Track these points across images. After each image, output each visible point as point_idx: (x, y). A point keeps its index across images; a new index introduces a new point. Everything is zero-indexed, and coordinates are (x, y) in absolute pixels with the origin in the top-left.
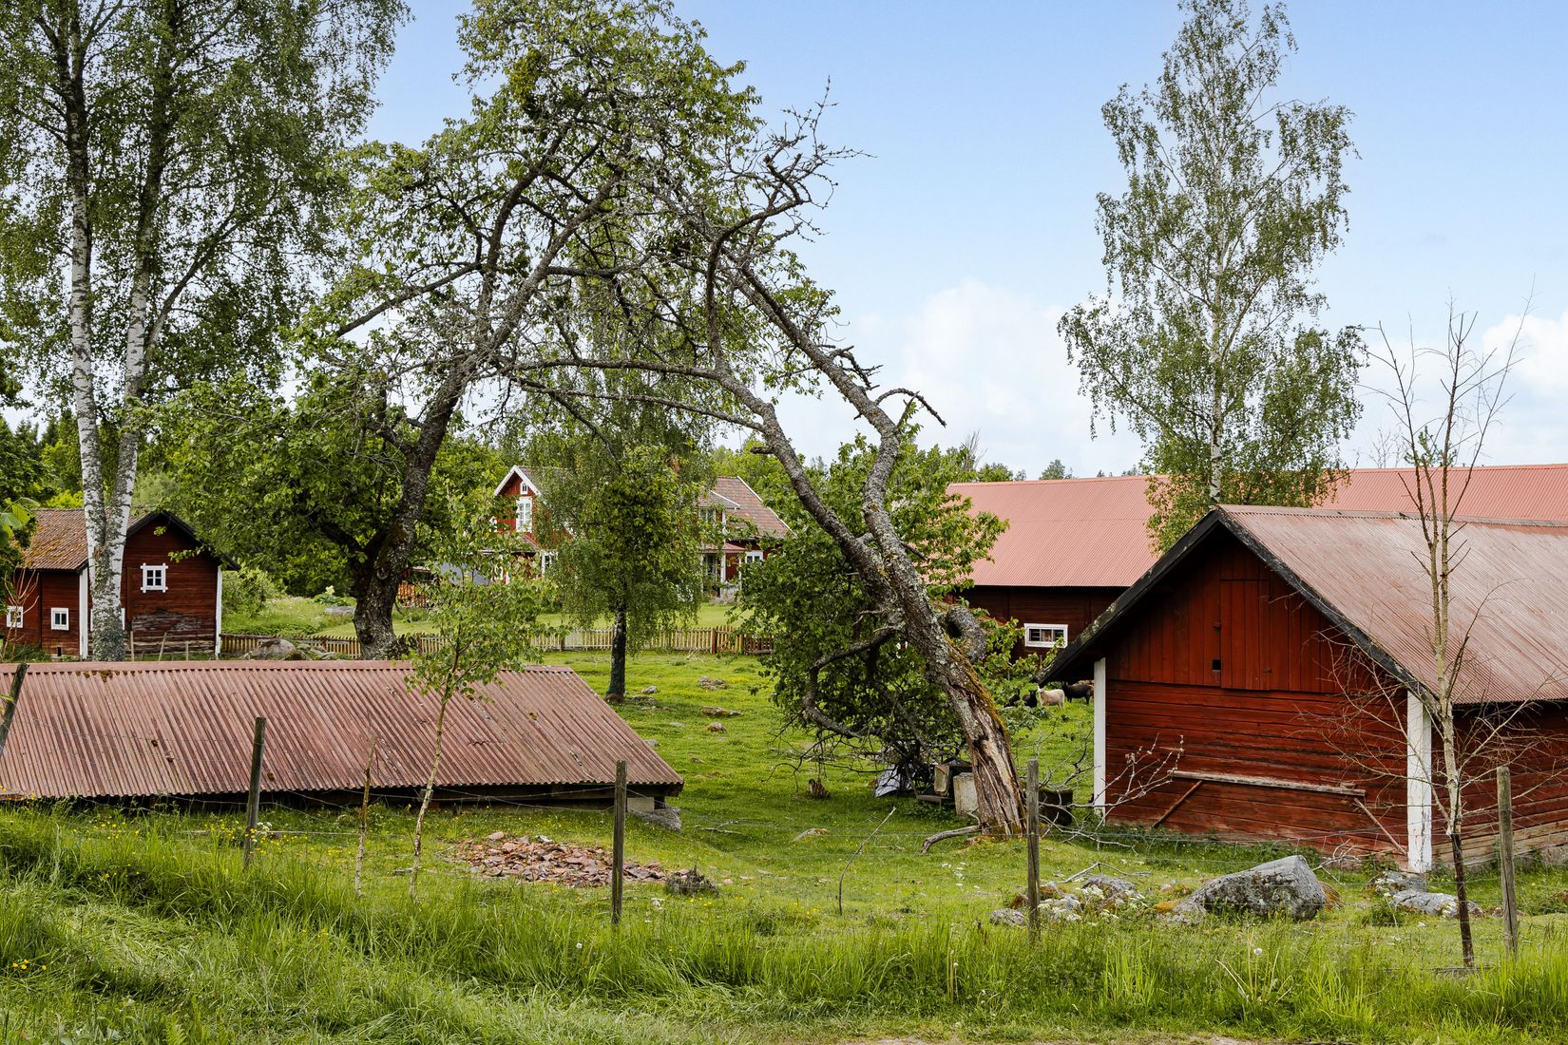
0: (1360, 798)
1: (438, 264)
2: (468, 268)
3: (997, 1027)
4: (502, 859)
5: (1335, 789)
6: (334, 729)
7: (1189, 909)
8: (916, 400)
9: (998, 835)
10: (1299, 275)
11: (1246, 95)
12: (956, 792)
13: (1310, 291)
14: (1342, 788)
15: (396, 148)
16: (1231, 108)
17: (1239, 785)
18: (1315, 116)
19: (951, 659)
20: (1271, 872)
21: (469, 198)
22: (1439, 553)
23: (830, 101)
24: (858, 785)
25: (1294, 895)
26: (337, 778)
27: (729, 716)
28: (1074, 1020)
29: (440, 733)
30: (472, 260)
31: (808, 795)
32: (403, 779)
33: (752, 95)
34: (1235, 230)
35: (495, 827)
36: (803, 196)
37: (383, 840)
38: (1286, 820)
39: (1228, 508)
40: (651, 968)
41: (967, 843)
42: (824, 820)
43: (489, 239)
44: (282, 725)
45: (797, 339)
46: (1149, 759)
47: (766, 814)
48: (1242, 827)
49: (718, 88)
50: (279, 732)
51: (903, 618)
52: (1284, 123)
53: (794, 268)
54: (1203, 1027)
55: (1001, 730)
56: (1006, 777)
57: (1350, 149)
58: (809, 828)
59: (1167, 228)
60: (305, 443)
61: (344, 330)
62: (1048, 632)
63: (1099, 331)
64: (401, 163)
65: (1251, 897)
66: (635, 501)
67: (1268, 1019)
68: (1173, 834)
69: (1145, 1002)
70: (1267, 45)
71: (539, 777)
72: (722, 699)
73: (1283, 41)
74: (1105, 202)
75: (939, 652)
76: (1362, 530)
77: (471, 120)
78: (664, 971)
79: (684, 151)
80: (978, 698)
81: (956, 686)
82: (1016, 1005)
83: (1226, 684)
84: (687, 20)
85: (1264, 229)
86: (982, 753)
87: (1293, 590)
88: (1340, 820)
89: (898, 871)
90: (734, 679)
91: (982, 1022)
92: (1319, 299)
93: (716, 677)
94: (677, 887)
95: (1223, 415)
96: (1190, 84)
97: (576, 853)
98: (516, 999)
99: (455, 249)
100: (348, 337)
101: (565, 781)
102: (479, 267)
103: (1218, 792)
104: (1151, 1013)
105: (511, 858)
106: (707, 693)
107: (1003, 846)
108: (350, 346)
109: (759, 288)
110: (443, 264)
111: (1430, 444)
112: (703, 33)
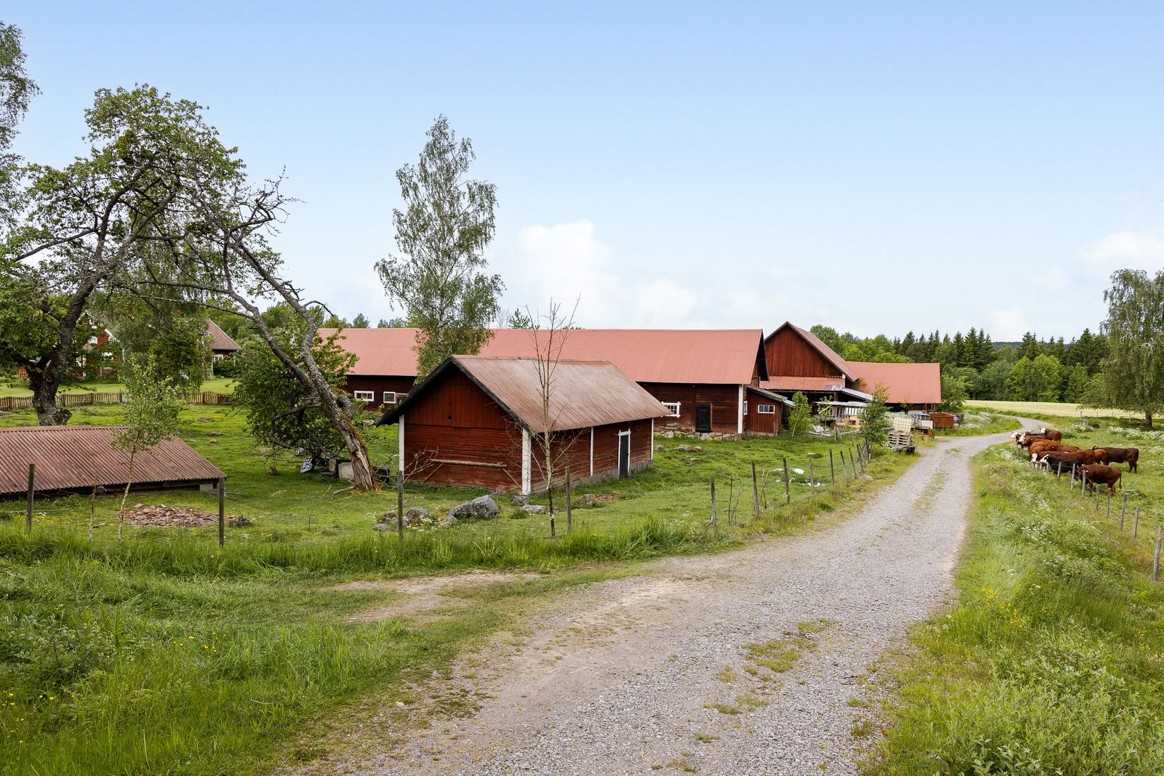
0: (505, 468)
1: (72, 227)
2: (90, 231)
3: (395, 573)
4: (145, 516)
5: (495, 465)
6: (45, 460)
7: (450, 519)
8: (321, 306)
9: (364, 490)
10: (476, 252)
11: (455, 175)
12: (340, 471)
13: (481, 258)
14: (498, 465)
15: (48, 168)
16: (449, 180)
17: (459, 464)
18: (482, 187)
19: (342, 418)
20: (479, 502)
21: (90, 196)
22: (546, 389)
23: (285, 176)
24: (290, 467)
25: (487, 510)
26: (52, 484)
27: (218, 435)
28: (424, 569)
29: (131, 468)
30: (92, 227)
31: (270, 474)
32: (87, 483)
33: (241, 163)
34: (451, 231)
35: (137, 502)
36: (272, 217)
37: (81, 511)
38: (476, 477)
39: (455, 356)
40: (249, 563)
41: (350, 494)
42: (282, 486)
43: (102, 218)
44: (15, 459)
45: (265, 275)
46: (423, 456)
47: (254, 484)
48: (459, 480)
49: (224, 158)
50: (14, 463)
51: (320, 401)
52: (470, 189)
53: (262, 241)
54: (470, 566)
55: (364, 447)
56: (366, 466)
57: (496, 202)
58: (278, 490)
59: (423, 228)
60: (5, 316)
61: (20, 258)
62: (365, 394)
63: (393, 270)
64: (51, 176)
65: (472, 512)
66: (181, 344)
67: (493, 561)
68: (431, 484)
69: (449, 559)
70: (463, 155)
71: (157, 478)
72: (212, 427)
73: (470, 154)
74: (398, 214)
75: (336, 416)
76: (505, 365)
77: (91, 159)
78: (253, 563)
79: (206, 185)
80: (354, 434)
81: (344, 430)
82: (402, 565)
83: (454, 425)
84: (209, 126)
85: (462, 233)
86: (356, 457)
87: (493, 401)
88: (497, 477)
89: (323, 508)
90: (216, 417)
91: (389, 572)
92: (484, 261)
93: (206, 416)
94: (235, 524)
95: (444, 309)
96: (431, 169)
97: (180, 511)
98: (185, 581)
99: (81, 220)
100: (24, 261)
101: (170, 479)
102: (96, 231)
103: (449, 467)
104: (451, 563)
105: (149, 516)
106: (204, 424)
107: (365, 494)
108: (27, 268)
109: (246, 251)
110: (75, 227)
111: (520, 316)
112: (217, 133)
